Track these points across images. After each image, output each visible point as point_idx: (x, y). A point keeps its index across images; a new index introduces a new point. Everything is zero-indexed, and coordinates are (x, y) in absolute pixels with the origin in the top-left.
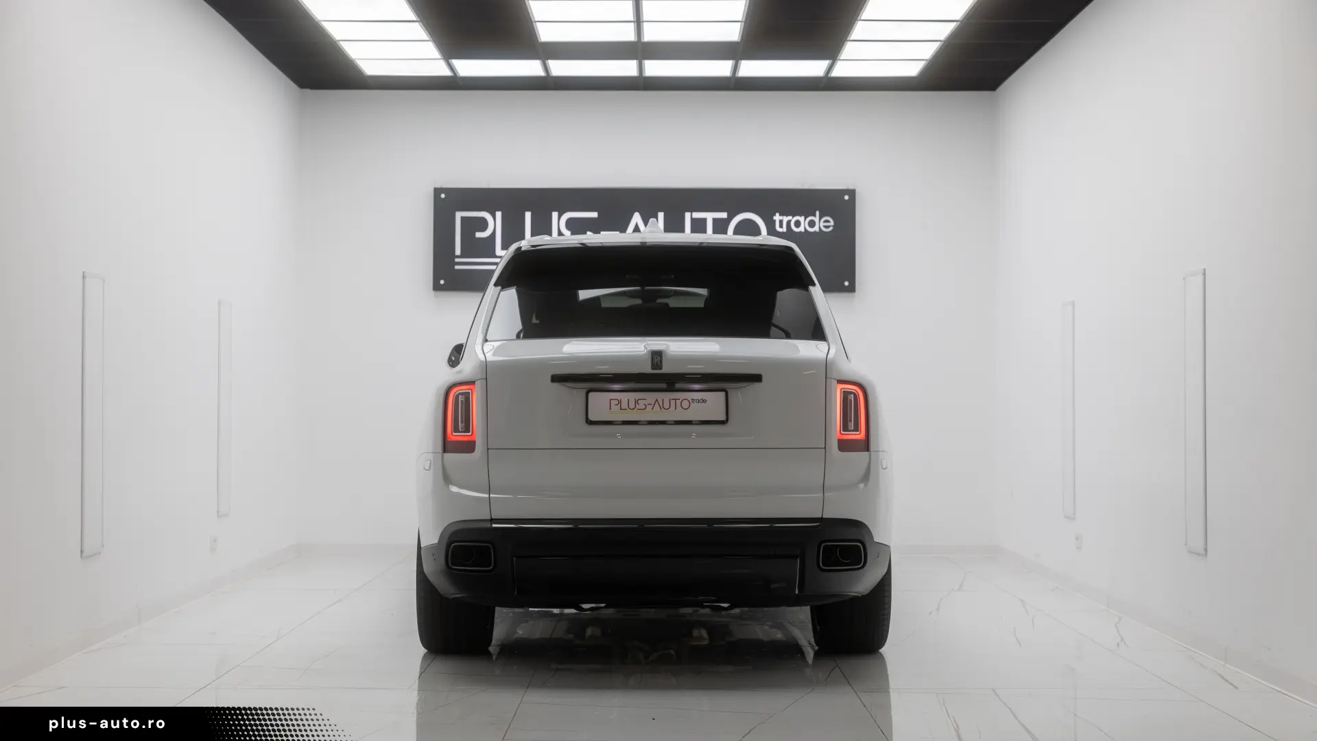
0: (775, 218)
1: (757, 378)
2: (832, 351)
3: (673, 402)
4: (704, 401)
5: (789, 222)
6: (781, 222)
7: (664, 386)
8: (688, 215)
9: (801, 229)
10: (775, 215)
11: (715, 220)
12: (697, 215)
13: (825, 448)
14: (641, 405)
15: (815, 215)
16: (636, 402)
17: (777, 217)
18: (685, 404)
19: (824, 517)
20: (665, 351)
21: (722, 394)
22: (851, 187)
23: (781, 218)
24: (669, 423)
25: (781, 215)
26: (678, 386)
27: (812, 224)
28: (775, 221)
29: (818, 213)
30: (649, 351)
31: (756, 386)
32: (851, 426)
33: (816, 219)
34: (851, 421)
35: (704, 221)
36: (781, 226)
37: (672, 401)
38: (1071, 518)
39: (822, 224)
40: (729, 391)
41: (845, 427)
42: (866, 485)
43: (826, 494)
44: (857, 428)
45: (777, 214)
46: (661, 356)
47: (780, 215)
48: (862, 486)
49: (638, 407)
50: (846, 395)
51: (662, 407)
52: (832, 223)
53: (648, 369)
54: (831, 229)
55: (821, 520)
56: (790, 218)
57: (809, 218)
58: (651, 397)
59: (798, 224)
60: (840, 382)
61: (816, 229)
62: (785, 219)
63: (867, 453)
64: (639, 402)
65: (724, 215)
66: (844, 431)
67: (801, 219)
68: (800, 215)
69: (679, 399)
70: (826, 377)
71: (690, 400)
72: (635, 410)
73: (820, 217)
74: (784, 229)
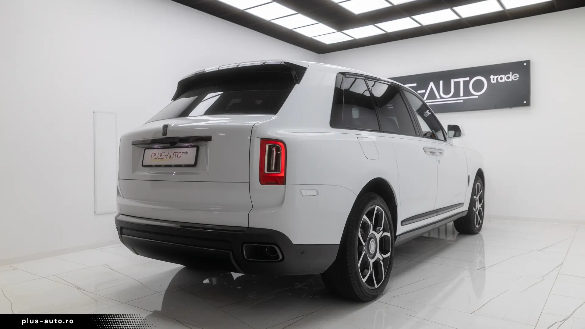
0: (490, 77)
1: (209, 139)
4: (187, 153)
5: (497, 78)
6: (494, 79)
8: (452, 81)
9: (503, 80)
10: (491, 76)
11: (464, 81)
12: (456, 80)
13: (250, 182)
14: (162, 157)
15: (509, 74)
17: (492, 77)
18: (179, 155)
19: (250, 226)
20: (169, 125)
21: (195, 149)
22: (528, 59)
23: (494, 77)
26: (177, 145)
27: (508, 78)
28: (491, 78)
29: (511, 73)
30: (163, 125)
31: (209, 143)
32: (273, 168)
33: (510, 75)
34: (273, 165)
35: (459, 82)
36: (494, 80)
37: (174, 153)
39: (513, 77)
40: (199, 146)
41: (269, 169)
45: (492, 76)
46: (167, 128)
47: (493, 76)
51: (170, 157)
52: (518, 76)
53: (160, 136)
54: (518, 79)
55: (248, 228)
56: (498, 76)
57: (507, 76)
58: (166, 151)
59: (501, 79)
61: (510, 80)
62: (496, 77)
63: (285, 185)
64: (162, 154)
65: (468, 79)
66: (267, 171)
67: (503, 76)
68: (503, 75)
69: (177, 152)
70: (251, 137)
71: (182, 153)
72: (160, 159)
73: (512, 75)
74: (495, 81)
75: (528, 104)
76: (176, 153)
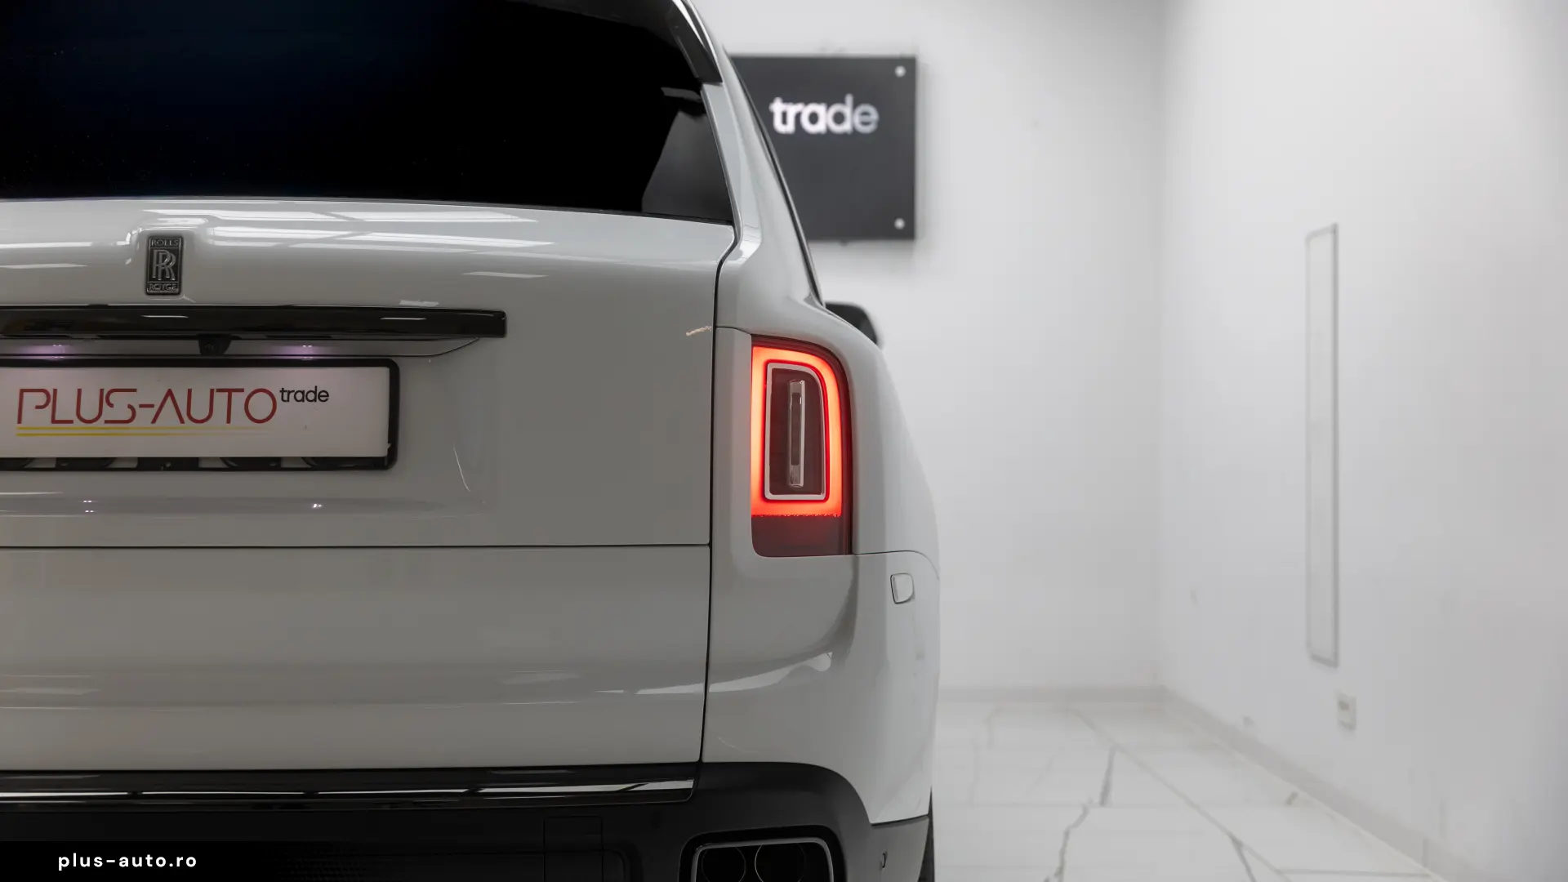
1: (490, 324)
2: (749, 247)
3: (221, 399)
4: (321, 396)
5: (798, 116)
6: (784, 115)
7: (192, 347)
13: (710, 545)
14: (120, 411)
15: (843, 101)
16: (105, 398)
17: (778, 107)
18: (260, 406)
19: (706, 760)
20: (191, 235)
21: (380, 375)
22: (909, 54)
24: (203, 465)
25: (786, 100)
26: (236, 348)
29: (849, 99)
30: (140, 235)
31: (488, 347)
32: (799, 473)
33: (847, 110)
34: (796, 462)
36: (784, 121)
37: (216, 394)
38: (1330, 661)
40: (402, 364)
41: (779, 479)
42: (838, 659)
43: (712, 688)
44: (816, 483)
46: (178, 253)
48: (824, 662)
49: (108, 413)
50: (781, 382)
51: (185, 415)
52: (874, 116)
53: (132, 292)
55: (693, 769)
56: (799, 107)
57: (835, 108)
58: (149, 383)
59: (814, 118)
60: (762, 340)
61: (846, 127)
62: (792, 109)
63: (846, 559)
64: (113, 398)
66: (773, 492)
67: (820, 109)
68: (818, 101)
69: (242, 390)
70: (715, 327)
71: (278, 396)
72: (100, 423)
73: (855, 105)
74: (790, 128)
75: (909, 234)
76: (230, 391)
